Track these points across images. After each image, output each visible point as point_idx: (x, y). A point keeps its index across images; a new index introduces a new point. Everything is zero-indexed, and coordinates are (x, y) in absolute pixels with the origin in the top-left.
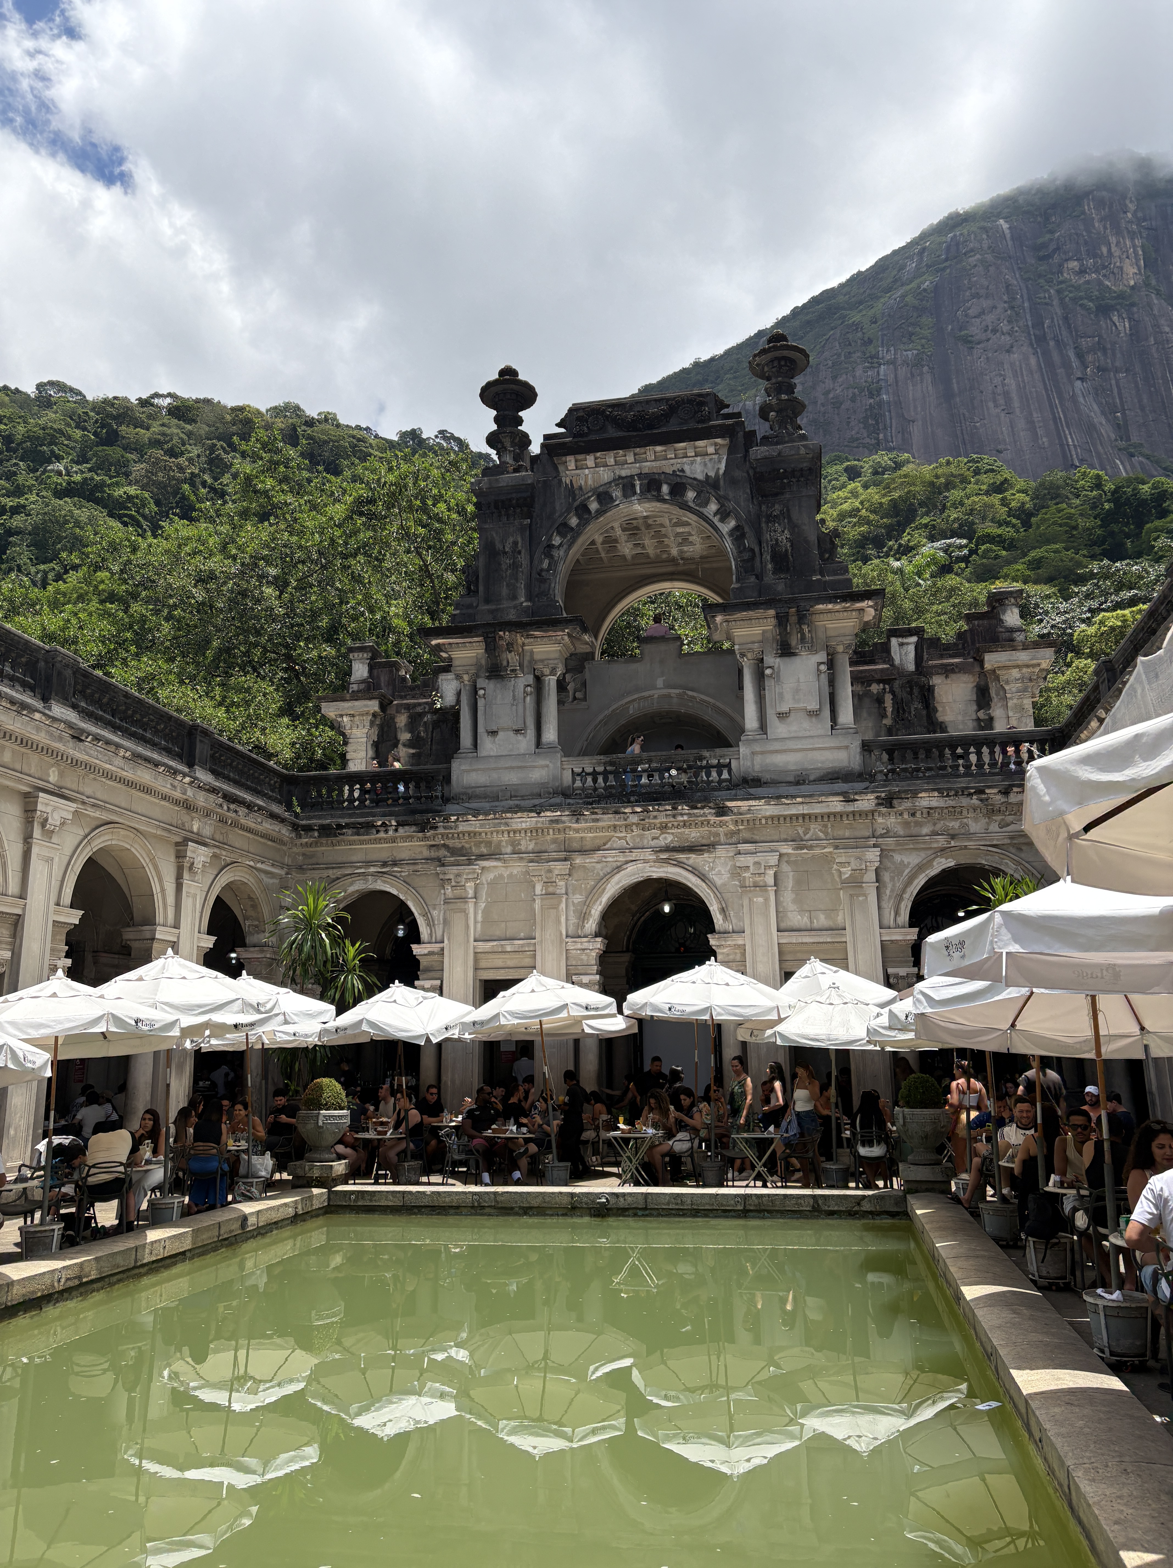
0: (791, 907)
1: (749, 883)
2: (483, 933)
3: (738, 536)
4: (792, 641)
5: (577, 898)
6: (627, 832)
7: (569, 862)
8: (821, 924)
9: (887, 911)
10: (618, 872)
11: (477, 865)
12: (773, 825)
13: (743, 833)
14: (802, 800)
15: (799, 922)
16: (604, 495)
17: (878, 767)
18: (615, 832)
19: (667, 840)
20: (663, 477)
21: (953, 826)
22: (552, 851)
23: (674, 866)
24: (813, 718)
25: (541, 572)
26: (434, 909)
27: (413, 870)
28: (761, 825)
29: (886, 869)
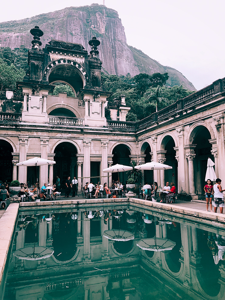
0: (93, 150)
1: (85, 145)
2: (28, 151)
3: (86, 76)
4: (96, 99)
5: (50, 145)
6: (62, 133)
7: (49, 137)
8: (98, 153)
9: (109, 151)
10: (59, 141)
11: (28, 136)
12: (91, 134)
13: (85, 135)
14: (97, 130)
15: (94, 153)
16: (59, 61)
17: (109, 125)
18: (60, 132)
19: (70, 135)
20: (72, 60)
21: (120, 137)
22: (45, 135)
23: (71, 140)
24: (98, 115)
25: (45, 74)
26: (17, 145)
27: (12, 136)
28: (89, 134)
29: (109, 144)
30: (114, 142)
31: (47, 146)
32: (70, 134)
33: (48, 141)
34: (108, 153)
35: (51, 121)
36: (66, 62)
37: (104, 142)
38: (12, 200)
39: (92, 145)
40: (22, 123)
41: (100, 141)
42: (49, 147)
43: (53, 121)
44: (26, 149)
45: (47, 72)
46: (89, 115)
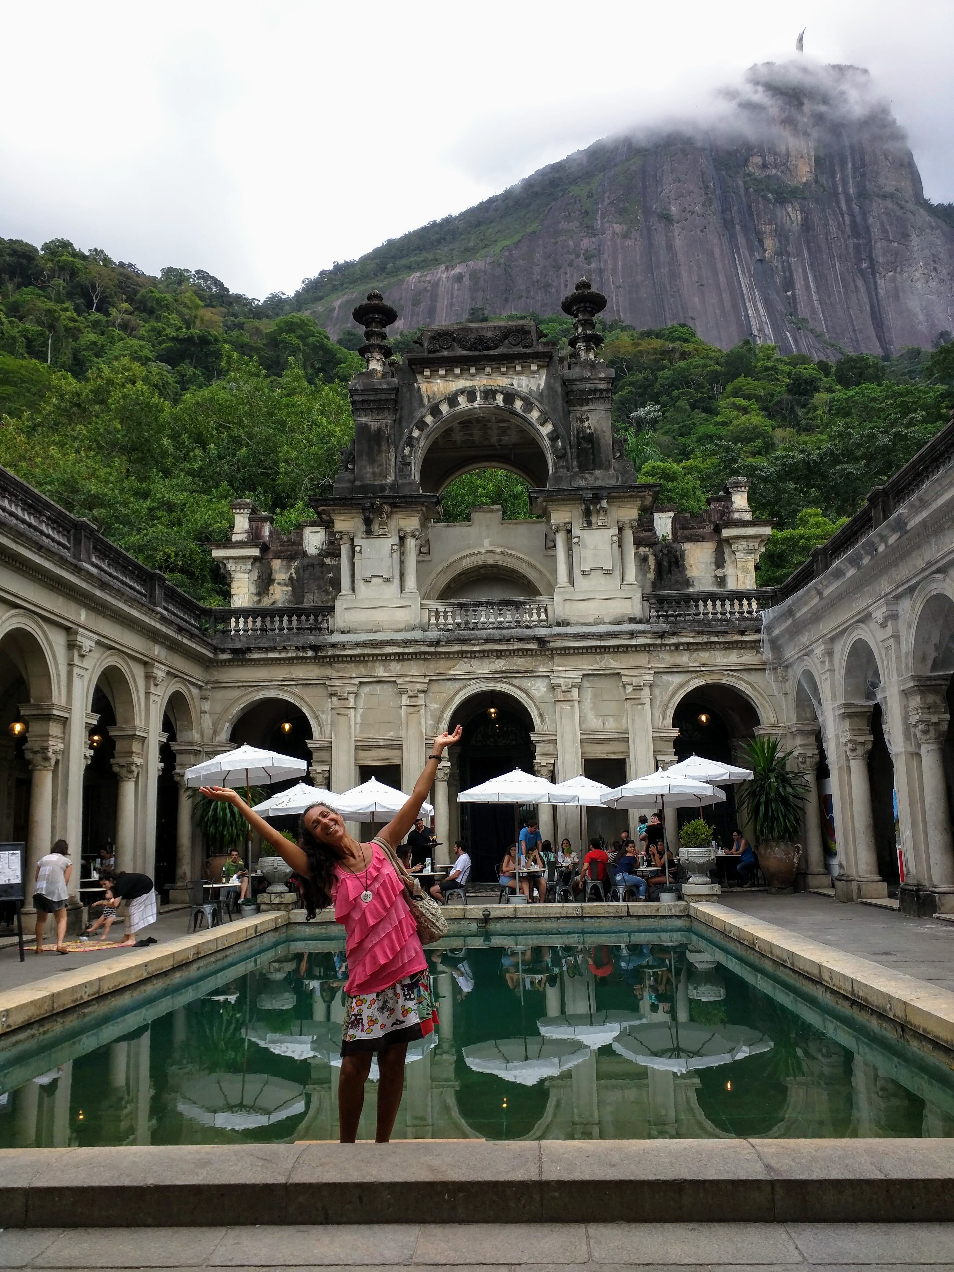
0: (591, 713)
1: (560, 696)
2: (362, 731)
3: (554, 437)
4: (594, 519)
5: (433, 706)
6: (471, 658)
7: (427, 679)
8: (611, 724)
9: (657, 717)
10: (464, 687)
11: (357, 681)
12: (578, 654)
13: (557, 660)
14: (600, 636)
15: (595, 723)
16: (452, 400)
17: (653, 613)
18: (462, 657)
19: (500, 664)
20: (498, 388)
21: (704, 656)
22: (414, 671)
23: (506, 683)
24: (608, 576)
25: (404, 457)
26: (323, 713)
27: (307, 684)
28: (570, 654)
29: (657, 686)
30: (676, 679)
31: (423, 711)
32: (502, 662)
33: (423, 691)
34: (656, 724)
36: (478, 398)
37: (634, 679)
39: (588, 695)
40: (336, 638)
41: (617, 677)
42: (429, 713)
43: (442, 620)
44: (353, 723)
45: (412, 446)
46: (571, 581)
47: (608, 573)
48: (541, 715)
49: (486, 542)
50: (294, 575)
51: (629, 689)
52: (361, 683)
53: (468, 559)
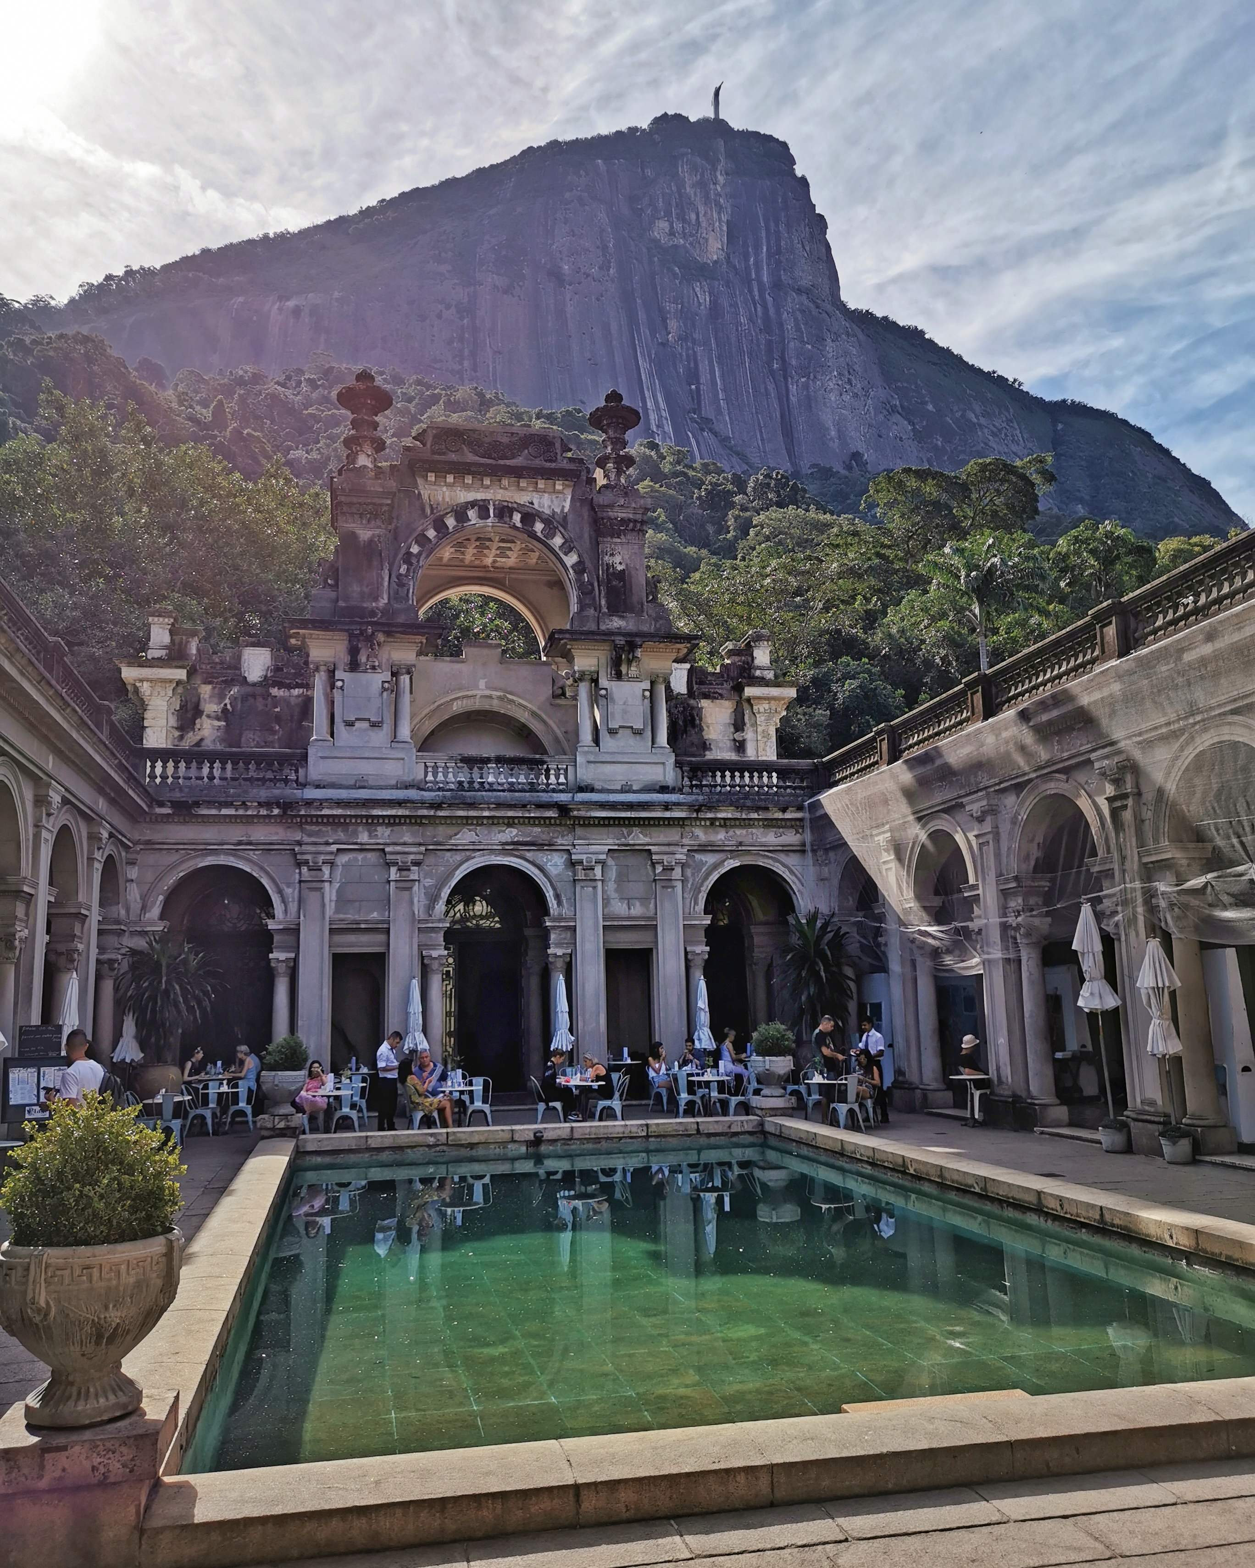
0: (615, 895)
1: (581, 875)
2: (337, 910)
3: (580, 568)
4: (624, 669)
5: (428, 882)
6: (478, 825)
7: (423, 848)
8: (637, 910)
9: (688, 901)
10: (467, 860)
11: (334, 848)
12: (604, 825)
13: (579, 831)
14: (630, 806)
15: (619, 908)
16: (460, 513)
17: (686, 782)
18: (467, 824)
19: (511, 834)
20: (515, 506)
21: (740, 833)
22: (407, 838)
23: (517, 856)
24: (638, 737)
25: (399, 576)
26: (288, 887)
27: (268, 848)
28: (594, 825)
29: (689, 866)
30: (710, 859)
31: (416, 888)
32: (514, 831)
33: (417, 863)
34: (686, 910)
35: (430, 777)
36: (491, 514)
37: (665, 857)
38: (270, 1125)
39: (613, 874)
40: (311, 793)
41: (645, 854)
42: (423, 891)
43: (440, 777)
44: (327, 900)
45: (410, 564)
46: (596, 741)
47: (638, 733)
48: (557, 897)
49: (482, 684)
50: (229, 707)
51: (659, 869)
52: (338, 850)
53: (460, 702)
